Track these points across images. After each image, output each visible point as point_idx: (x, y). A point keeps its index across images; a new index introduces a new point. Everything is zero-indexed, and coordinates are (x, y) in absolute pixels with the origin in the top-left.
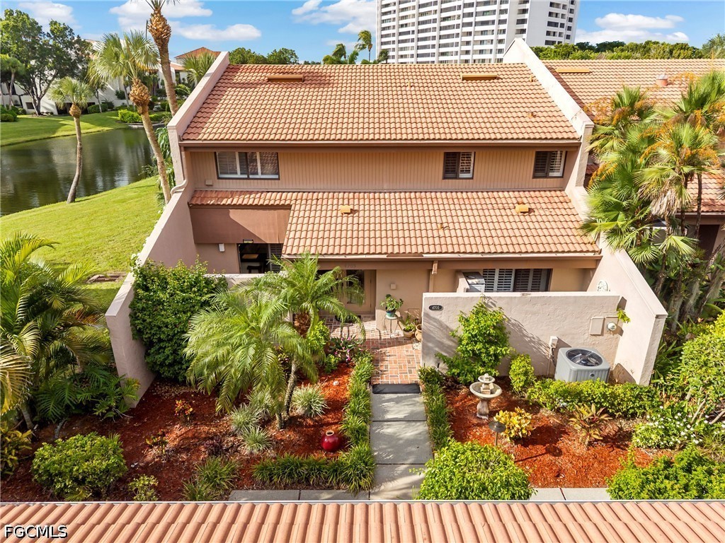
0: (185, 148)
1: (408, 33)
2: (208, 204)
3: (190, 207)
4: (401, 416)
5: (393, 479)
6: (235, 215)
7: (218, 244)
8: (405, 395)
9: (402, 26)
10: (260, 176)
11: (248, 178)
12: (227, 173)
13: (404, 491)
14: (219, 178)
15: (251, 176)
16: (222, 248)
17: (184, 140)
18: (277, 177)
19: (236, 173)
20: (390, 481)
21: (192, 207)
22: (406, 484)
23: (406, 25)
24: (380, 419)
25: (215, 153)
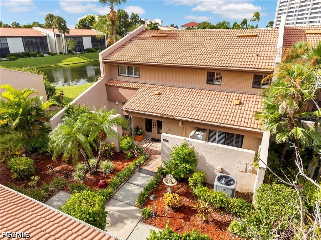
0: (105, 63)
1: (293, 12)
2: (111, 85)
3: (106, 86)
4: (140, 183)
5: (114, 206)
6: (120, 90)
7: (115, 101)
8: (149, 176)
9: (290, 8)
10: (133, 76)
11: (129, 76)
12: (123, 74)
13: (113, 212)
14: (119, 75)
15: (130, 76)
16: (117, 103)
17: (104, 59)
18: (138, 77)
19: (126, 74)
20: (112, 206)
21: (107, 86)
22: (116, 210)
23: (293, 8)
24: (131, 182)
25: (118, 66)
